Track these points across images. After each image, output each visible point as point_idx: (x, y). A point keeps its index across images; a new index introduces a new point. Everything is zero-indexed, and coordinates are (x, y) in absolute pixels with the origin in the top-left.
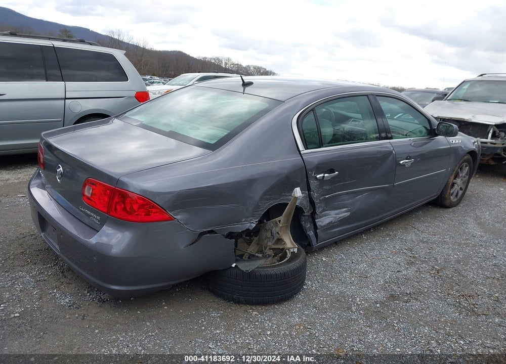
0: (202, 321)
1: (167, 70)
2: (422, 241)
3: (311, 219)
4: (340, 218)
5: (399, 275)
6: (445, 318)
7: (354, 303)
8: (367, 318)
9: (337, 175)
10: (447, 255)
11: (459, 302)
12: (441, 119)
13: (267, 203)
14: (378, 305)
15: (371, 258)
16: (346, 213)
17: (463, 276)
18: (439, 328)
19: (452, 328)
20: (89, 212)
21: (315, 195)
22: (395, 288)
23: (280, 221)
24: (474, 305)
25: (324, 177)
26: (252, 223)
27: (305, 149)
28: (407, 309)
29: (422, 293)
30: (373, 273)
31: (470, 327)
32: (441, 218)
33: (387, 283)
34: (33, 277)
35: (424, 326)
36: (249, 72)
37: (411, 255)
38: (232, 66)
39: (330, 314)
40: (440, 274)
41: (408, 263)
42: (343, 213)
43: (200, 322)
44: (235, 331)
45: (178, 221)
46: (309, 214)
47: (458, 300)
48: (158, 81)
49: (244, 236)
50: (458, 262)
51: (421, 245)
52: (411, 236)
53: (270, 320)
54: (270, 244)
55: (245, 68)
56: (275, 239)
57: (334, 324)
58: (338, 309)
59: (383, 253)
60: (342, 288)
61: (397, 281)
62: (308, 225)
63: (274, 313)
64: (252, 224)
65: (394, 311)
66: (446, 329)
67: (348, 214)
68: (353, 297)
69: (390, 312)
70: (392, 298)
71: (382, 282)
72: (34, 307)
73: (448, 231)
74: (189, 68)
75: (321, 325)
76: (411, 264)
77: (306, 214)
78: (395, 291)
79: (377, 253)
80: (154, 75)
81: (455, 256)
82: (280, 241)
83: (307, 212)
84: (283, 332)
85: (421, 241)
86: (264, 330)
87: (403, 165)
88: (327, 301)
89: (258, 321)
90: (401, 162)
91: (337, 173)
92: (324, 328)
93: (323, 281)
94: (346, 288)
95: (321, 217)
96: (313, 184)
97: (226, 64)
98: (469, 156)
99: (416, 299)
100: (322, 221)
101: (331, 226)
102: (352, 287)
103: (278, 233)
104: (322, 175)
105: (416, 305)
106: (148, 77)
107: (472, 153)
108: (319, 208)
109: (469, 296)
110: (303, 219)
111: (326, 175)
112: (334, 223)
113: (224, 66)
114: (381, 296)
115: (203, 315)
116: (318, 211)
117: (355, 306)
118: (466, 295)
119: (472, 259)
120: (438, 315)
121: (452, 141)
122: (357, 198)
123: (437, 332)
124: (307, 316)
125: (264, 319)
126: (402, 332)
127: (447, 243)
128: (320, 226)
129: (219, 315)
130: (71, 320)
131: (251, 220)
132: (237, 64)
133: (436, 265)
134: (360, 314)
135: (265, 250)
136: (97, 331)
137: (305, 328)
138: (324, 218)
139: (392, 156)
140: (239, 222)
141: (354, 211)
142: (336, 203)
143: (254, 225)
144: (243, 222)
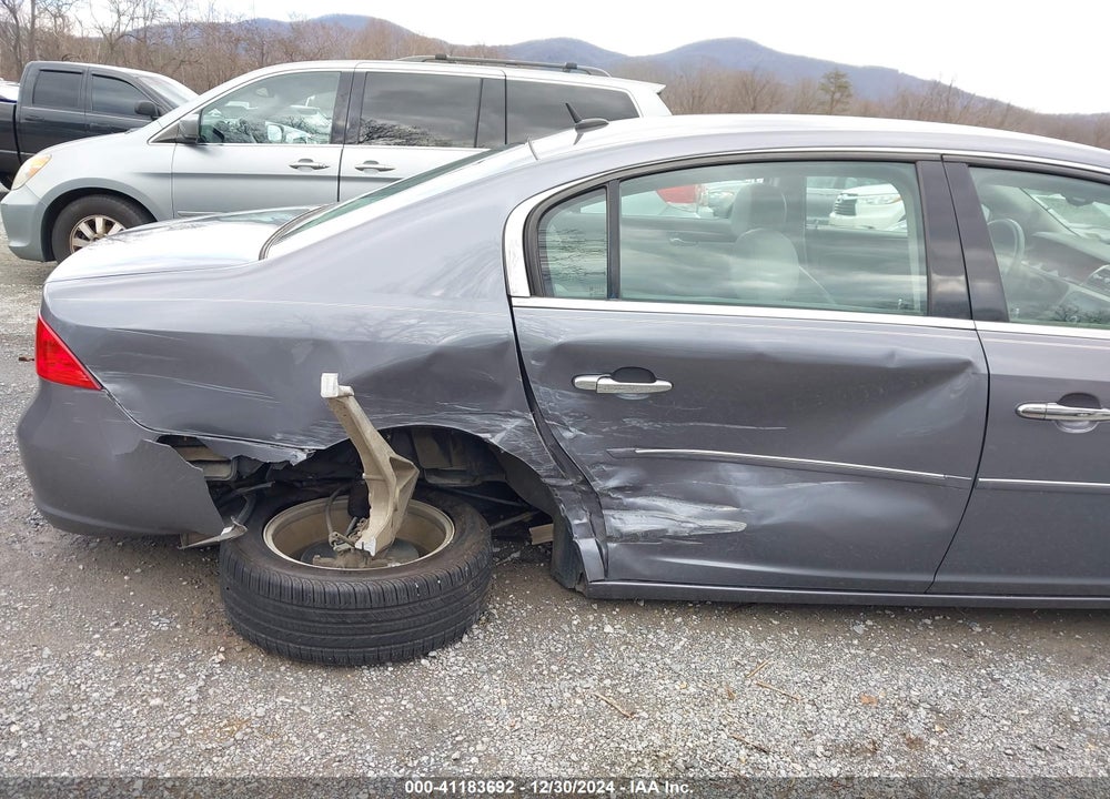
3: (593, 505)
4: (701, 528)
16: (730, 522)
25: (597, 385)
26: (302, 449)
27: (536, 295)
42: (718, 520)
45: (110, 395)
46: (570, 484)
62: (579, 518)
67: (741, 526)
77: (551, 482)
90: (1023, 408)
91: (662, 384)
95: (622, 508)
100: (625, 522)
101: (663, 543)
104: (595, 379)
108: (601, 475)
110: (556, 494)
111: (609, 382)
112: (678, 538)
128: (620, 531)
131: (302, 442)
138: (640, 513)
139: (960, 383)
140: (267, 438)
141: (766, 522)
142: (694, 482)
143: (302, 457)
144: (280, 440)
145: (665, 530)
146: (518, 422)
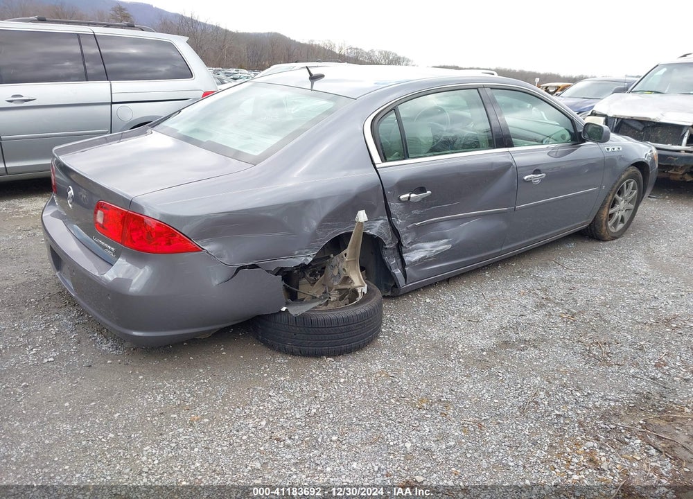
0: (265, 368)
1: (259, 60)
2: (564, 280)
3: (397, 254)
4: (437, 251)
5: (521, 320)
6: (565, 368)
7: (455, 350)
8: (466, 367)
9: (431, 195)
10: (592, 296)
11: (589, 350)
12: (618, 119)
13: (329, 231)
14: (484, 353)
15: (489, 300)
16: (446, 246)
17: (605, 321)
18: (555, 379)
19: (571, 379)
20: (103, 243)
21: (399, 222)
22: (512, 334)
23: (346, 254)
24: (608, 353)
25: (409, 198)
26: (308, 256)
27: (383, 162)
28: (520, 358)
29: (545, 340)
30: (487, 317)
31: (595, 378)
32: (599, 251)
33: (502, 328)
34: (71, 319)
35: (536, 376)
36: (373, 59)
37: (544, 296)
38: (349, 51)
39: (421, 362)
40: (576, 318)
41: (537, 305)
42: (442, 246)
43: (263, 368)
44: (303, 378)
45: (208, 253)
46: (393, 246)
47: (588, 348)
48: (246, 75)
49: (308, 276)
50: (604, 304)
51: (561, 284)
52: (552, 274)
53: (346, 367)
54: (336, 283)
55: (367, 53)
56: (342, 277)
57: (424, 373)
58: (433, 356)
59: (508, 294)
60: (442, 334)
61: (516, 327)
62: (392, 262)
63: (354, 359)
64: (308, 258)
65: (503, 360)
66: (563, 380)
67: (449, 246)
68: (455, 344)
69: (498, 361)
70: (505, 346)
71: (496, 327)
72: (71, 352)
73: (603, 267)
74: (289, 56)
75: (407, 373)
76: (540, 306)
77: (387, 246)
78: (511, 338)
79: (498, 293)
80: (241, 67)
81: (602, 298)
82: (347, 279)
83: (389, 244)
84: (359, 380)
85: (562, 279)
86: (338, 377)
87: (529, 182)
88: (421, 348)
89: (332, 368)
90: (526, 178)
91: (428, 192)
92: (411, 377)
93: (420, 325)
94: (448, 333)
95: (410, 251)
96: (395, 207)
97: (341, 49)
98: (635, 170)
99: (535, 347)
100: (412, 257)
101: (424, 262)
102: (457, 333)
103: (344, 269)
104: (408, 195)
105: (533, 353)
106: (233, 71)
107: (641, 165)
108: (406, 238)
109: (605, 344)
110: (385, 253)
111: (413, 195)
112: (429, 258)
113: (338, 52)
114: (490, 342)
115: (267, 362)
116: (404, 243)
117: (454, 353)
118: (601, 343)
119: (623, 301)
120: (558, 365)
121: (608, 149)
122: (461, 225)
123: (550, 383)
124: (393, 363)
125: (340, 366)
126: (506, 382)
127: (596, 282)
128: (410, 261)
129: (286, 361)
130: (113, 365)
131: (307, 252)
132: (357, 49)
133: (573, 308)
134: (459, 362)
135: (329, 291)
136: (141, 377)
137: (387, 376)
138: (415, 251)
139: (510, 170)
140: (291, 255)
141: (457, 242)
142: (432, 233)
143: (310, 259)
144: (297, 254)
145: (426, 256)
146: (382, 221)
